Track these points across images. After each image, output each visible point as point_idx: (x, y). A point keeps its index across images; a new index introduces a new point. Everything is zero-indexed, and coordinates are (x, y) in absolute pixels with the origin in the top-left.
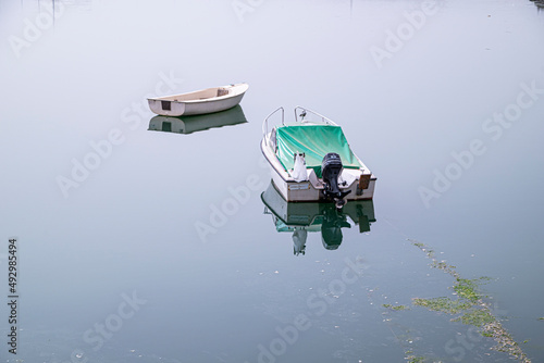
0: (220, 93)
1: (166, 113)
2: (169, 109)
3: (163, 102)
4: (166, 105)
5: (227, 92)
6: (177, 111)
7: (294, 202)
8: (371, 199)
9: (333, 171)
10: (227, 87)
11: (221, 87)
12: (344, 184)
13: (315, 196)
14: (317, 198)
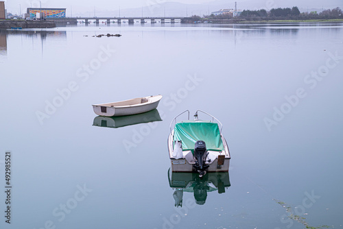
0: (143, 101)
1: (104, 114)
2: (105, 112)
3: (101, 107)
4: (104, 109)
5: (147, 101)
6: (111, 113)
7: (176, 172)
8: (227, 171)
9: (199, 152)
10: (147, 98)
11: (144, 98)
12: (209, 161)
13: (190, 169)
14: (191, 170)
